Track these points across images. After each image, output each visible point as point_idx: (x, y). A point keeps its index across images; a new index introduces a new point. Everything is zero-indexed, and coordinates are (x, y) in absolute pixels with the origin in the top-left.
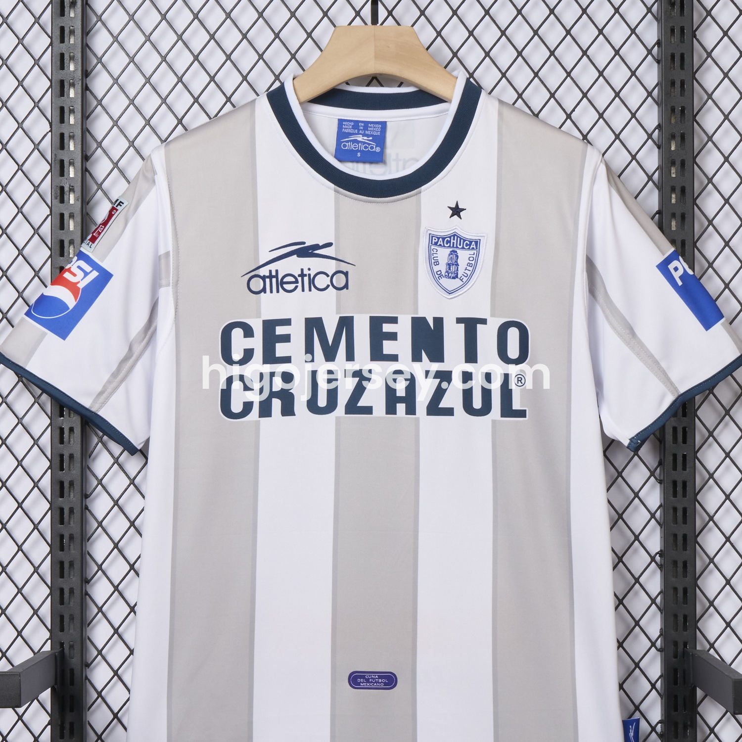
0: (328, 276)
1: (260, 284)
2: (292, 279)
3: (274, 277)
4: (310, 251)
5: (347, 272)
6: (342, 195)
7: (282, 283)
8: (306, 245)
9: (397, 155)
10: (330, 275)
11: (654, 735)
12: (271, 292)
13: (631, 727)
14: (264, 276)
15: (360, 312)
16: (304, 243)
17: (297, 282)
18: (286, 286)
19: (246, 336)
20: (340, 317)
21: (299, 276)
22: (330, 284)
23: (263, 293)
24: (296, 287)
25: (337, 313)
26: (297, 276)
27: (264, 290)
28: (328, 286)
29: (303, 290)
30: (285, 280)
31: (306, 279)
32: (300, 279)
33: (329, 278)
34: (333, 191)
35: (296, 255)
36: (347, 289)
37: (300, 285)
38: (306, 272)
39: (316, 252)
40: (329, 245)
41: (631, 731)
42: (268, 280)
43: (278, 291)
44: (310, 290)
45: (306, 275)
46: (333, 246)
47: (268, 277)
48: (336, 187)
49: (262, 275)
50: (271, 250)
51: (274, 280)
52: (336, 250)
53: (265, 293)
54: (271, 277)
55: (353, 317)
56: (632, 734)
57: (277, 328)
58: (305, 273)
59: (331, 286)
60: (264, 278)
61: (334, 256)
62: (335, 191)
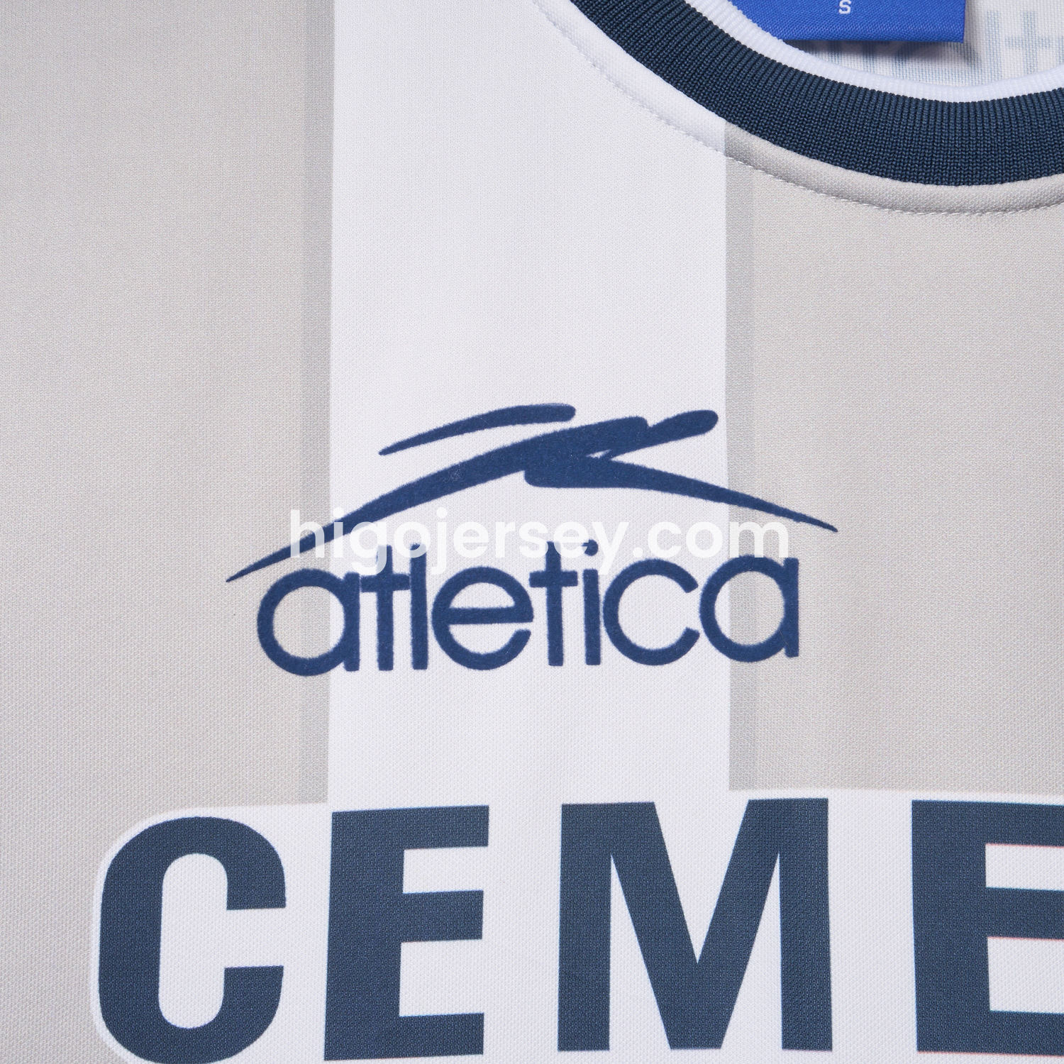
0: (687, 582)
1: (327, 617)
2: (498, 598)
3: (401, 582)
4: (599, 455)
5: (792, 564)
6: (766, 171)
7: (447, 615)
8: (575, 423)
9: (1029, 19)
10: (702, 580)
12: (386, 661)
14: (352, 578)
15: (863, 779)
16: (565, 412)
17: (522, 611)
18: (464, 634)
19: (237, 899)
20: (753, 805)
21: (536, 580)
22: (697, 626)
23: (339, 672)
24: (519, 641)
25: (736, 783)
26: (524, 581)
27: (346, 654)
28: (689, 639)
29: (556, 657)
30: (462, 601)
31: (573, 598)
32: (538, 597)
33: (696, 594)
34: (721, 153)
35: (519, 476)
36: (793, 651)
37: (538, 627)
38: (573, 560)
39: (628, 458)
40: (698, 423)
42: (368, 602)
43: (420, 660)
44: (593, 657)
45: (571, 579)
46: (719, 430)
47: (369, 584)
48: (735, 130)
49: (340, 575)
50: (389, 443)
51: (402, 600)
52: (731, 450)
53: (353, 665)
54: (385, 583)
55: (823, 804)
57: (413, 859)
58: (566, 566)
59: (703, 641)
60: (347, 589)
61: (720, 480)
62: (728, 154)
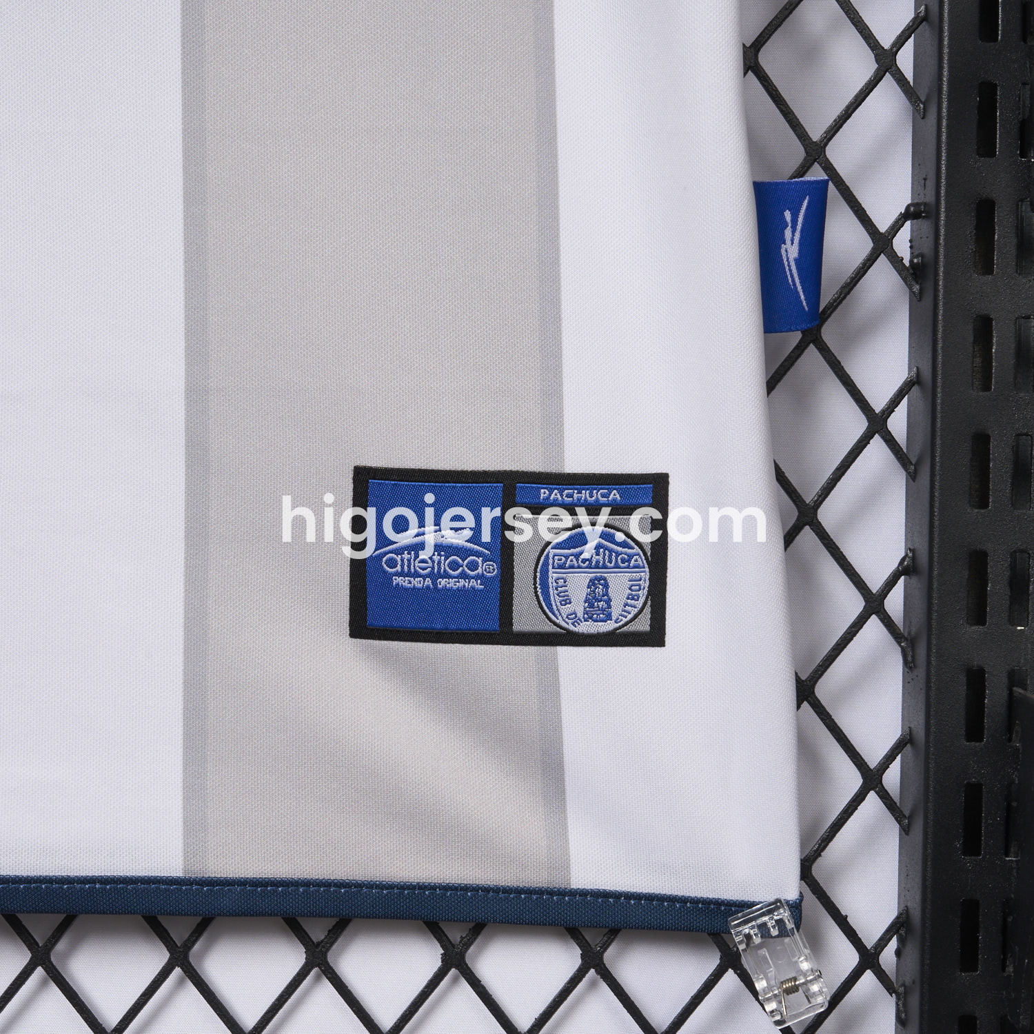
11: (882, 272)
13: (788, 215)
41: (788, 233)
56: (791, 250)
